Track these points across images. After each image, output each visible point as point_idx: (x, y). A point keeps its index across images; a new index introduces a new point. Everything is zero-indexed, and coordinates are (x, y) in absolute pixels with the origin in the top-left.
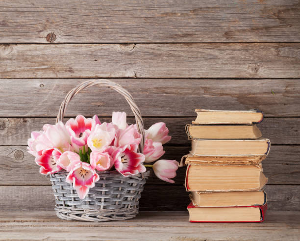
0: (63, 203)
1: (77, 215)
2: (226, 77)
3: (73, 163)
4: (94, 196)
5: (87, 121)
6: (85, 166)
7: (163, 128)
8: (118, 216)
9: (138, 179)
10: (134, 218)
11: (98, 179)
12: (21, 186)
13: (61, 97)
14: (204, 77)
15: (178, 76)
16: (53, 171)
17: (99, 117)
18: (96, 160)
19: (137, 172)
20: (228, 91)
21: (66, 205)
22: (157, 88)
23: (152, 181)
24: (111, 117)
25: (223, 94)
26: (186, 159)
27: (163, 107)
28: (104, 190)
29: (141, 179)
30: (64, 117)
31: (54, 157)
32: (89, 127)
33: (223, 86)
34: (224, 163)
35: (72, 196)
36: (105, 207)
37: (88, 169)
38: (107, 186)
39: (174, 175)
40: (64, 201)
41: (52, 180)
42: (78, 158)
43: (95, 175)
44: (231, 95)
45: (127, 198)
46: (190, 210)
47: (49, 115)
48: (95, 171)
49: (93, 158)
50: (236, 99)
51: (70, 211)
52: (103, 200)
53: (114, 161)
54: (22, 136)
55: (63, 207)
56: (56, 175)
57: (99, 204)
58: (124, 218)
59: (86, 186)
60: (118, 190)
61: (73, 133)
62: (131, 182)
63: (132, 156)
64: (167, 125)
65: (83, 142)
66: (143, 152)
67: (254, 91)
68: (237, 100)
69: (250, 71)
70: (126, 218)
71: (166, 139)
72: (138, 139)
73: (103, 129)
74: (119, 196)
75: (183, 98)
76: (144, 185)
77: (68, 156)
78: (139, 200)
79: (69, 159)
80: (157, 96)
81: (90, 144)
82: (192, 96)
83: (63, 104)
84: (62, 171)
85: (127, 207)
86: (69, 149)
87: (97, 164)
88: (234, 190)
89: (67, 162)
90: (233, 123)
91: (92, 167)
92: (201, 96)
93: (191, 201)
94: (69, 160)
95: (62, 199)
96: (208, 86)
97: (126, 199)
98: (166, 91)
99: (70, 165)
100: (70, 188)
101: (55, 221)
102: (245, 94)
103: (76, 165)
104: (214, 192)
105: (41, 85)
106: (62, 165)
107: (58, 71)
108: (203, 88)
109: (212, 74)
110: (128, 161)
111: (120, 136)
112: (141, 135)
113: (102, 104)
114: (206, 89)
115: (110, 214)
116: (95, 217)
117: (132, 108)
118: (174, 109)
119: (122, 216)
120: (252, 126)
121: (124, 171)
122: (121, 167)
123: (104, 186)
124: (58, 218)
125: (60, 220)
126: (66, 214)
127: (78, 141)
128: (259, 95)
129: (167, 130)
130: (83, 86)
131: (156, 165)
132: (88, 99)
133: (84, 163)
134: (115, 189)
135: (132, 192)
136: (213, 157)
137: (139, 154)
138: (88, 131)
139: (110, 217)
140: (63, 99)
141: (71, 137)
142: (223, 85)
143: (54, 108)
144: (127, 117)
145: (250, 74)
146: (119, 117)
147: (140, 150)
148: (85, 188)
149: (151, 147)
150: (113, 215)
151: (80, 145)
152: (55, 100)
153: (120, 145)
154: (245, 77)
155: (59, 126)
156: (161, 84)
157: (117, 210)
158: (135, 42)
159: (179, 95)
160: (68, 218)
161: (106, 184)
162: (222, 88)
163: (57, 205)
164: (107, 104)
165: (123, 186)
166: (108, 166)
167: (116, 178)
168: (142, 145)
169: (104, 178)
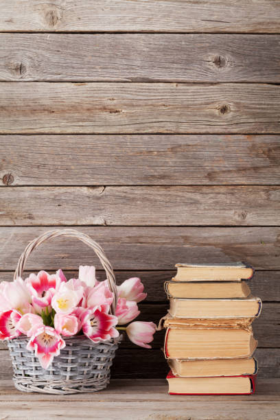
0: (22, 373)
1: (38, 387)
2: (208, 224)
3: (35, 326)
4: (59, 365)
5: (50, 278)
6: (49, 331)
7: (137, 284)
8: (86, 387)
9: (109, 344)
10: (104, 389)
11: (64, 345)
13: (21, 248)
14: (184, 224)
15: (154, 224)
16: (11, 337)
17: (63, 270)
18: (62, 323)
19: (108, 337)
20: (211, 241)
21: (25, 375)
22: (129, 237)
23: (125, 345)
24: (78, 271)
25: (205, 244)
26: (165, 322)
27: (137, 259)
28: (70, 358)
29: (112, 345)
30: (24, 271)
31: (13, 320)
32: (53, 285)
33: (206, 235)
34: (208, 327)
35: (34, 365)
36: (71, 378)
37: (52, 334)
38: (74, 353)
39: (150, 339)
40: (24, 371)
41: (10, 346)
42: (40, 321)
43: (60, 341)
44: (214, 245)
45: (97, 366)
46: (170, 380)
47: (5, 269)
48: (60, 336)
49: (57, 321)
50: (220, 249)
51: (31, 382)
52: (69, 370)
53: (83, 324)
55: (23, 377)
56: (14, 340)
57: (64, 374)
58: (93, 389)
59: (50, 353)
60: (86, 357)
61: (34, 291)
62: (101, 348)
63: (103, 318)
64: (142, 280)
65: (47, 303)
66: (115, 313)
67: (241, 241)
68: (222, 251)
69: (236, 217)
70: (95, 390)
71: (141, 297)
72: (110, 299)
73: (69, 288)
74: (87, 364)
75: (160, 248)
76: (116, 351)
77: (29, 319)
78: (111, 367)
80: (130, 246)
81: (55, 305)
82: (170, 246)
83: (22, 256)
84: (22, 336)
85: (97, 377)
86: (30, 310)
87: (63, 329)
88: (224, 357)
89: (27, 326)
90: (219, 280)
91: (56, 332)
92: (181, 246)
93: (170, 369)
94: (30, 324)
95: (21, 368)
96: (189, 234)
97: (95, 368)
98: (140, 241)
99: (31, 329)
100: (32, 356)
101: (14, 394)
102: (231, 244)
103: (38, 330)
104: (197, 360)
106: (22, 330)
107: (16, 218)
108: (183, 237)
109: (193, 222)
110: (98, 324)
111: (90, 294)
112: (113, 294)
113: (66, 255)
114: (186, 238)
115: (77, 385)
116: (60, 389)
118: (149, 262)
119: (90, 387)
120: (240, 284)
121: (94, 336)
122: (90, 331)
123: (70, 353)
124: (16, 389)
125: (19, 392)
126: (26, 386)
127: (41, 302)
128: (247, 246)
129: (142, 286)
130: (46, 237)
131: (130, 328)
132: (51, 250)
133: (47, 328)
134: (84, 356)
135: (102, 359)
136: (197, 320)
137: (111, 316)
138: (52, 289)
139: (77, 388)
140: (23, 250)
141: (33, 297)
142: (205, 233)
143: (10, 261)
144: (96, 270)
145: (237, 222)
147: (112, 312)
148: (48, 356)
149: (125, 307)
150: (81, 386)
151: (43, 305)
152: (13, 251)
153: (89, 306)
154: (230, 224)
155: (18, 282)
156: (134, 232)
157: (85, 381)
158: (105, 184)
159: (155, 246)
160: (28, 390)
161: (73, 351)
162: (205, 238)
163: (16, 375)
164: (72, 256)
165: (92, 353)
166: (76, 331)
167: (84, 344)
168: (114, 305)
169: (71, 344)
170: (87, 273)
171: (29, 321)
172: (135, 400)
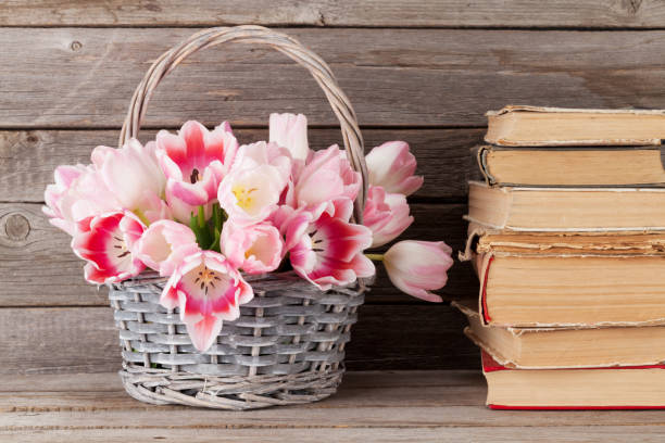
0: (144, 359)
1: (183, 391)
2: (555, 24)
3: (179, 253)
4: (233, 341)
5: (210, 139)
6: (213, 262)
7: (402, 156)
8: (293, 392)
9: (348, 292)
10: (332, 397)
11: (249, 296)
12: (22, 310)
13: (128, 76)
14: (498, 23)
15: (433, 22)
16: (121, 276)
17: (233, 128)
18: (245, 244)
19: (350, 277)
20: (560, 62)
21: (152, 365)
22: (377, 53)
23: (382, 295)
24: (267, 128)
25: (548, 69)
26: (481, 240)
27: (393, 101)
28: (259, 325)
29: (356, 294)
30: (143, 129)
31: (125, 237)
32: (217, 154)
33: (548, 48)
34: (583, 251)
35: (172, 341)
36: (260, 371)
37: (221, 269)
38: (268, 315)
39: (440, 281)
40: (149, 355)
41: (113, 298)
42: (190, 239)
43: (240, 285)
44: (567, 71)
45: (318, 344)
46: (490, 376)
47: (95, 124)
48: (239, 274)
49: (232, 238)
50: (582, 80)
51: (166, 382)
52: (255, 352)
53: (291, 246)
54: (24, 179)
55: (146, 368)
56: (126, 284)
57: (245, 363)
58: (309, 398)
59: (213, 314)
60: (296, 324)
61: (175, 171)
62: (330, 301)
63: (335, 233)
64: (413, 148)
65: (204, 195)
66: (363, 220)
67: (626, 61)
68: (584, 85)
69: (618, 9)
70: (314, 398)
71: (411, 185)
72: (352, 186)
73: (257, 158)
74: (297, 340)
75: (446, 78)
76: (359, 307)
77: (164, 233)
78: (347, 344)
79: (169, 241)
80: (379, 73)
81: (226, 199)
82: (469, 72)
83: (139, 91)
84: (147, 274)
85: (318, 368)
86: (162, 214)
87: (247, 256)
88: (614, 323)
89: (162, 249)
90: (608, 142)
91: (230, 263)
92: (493, 73)
94: (169, 246)
95: (142, 348)
96: (509, 47)
97: (315, 348)
98: (400, 61)
99: (170, 258)
100: (169, 320)
101: (126, 409)
102: (605, 69)
103: (188, 259)
104: (558, 330)
105: (75, 45)
106: (147, 260)
107: (119, 8)
108: (496, 52)
109: (519, 18)
110: (324, 245)
111: (301, 178)
112: (359, 175)
113: (234, 93)
114: (505, 56)
115: (273, 388)
116: (234, 397)
117: (334, 103)
118: (421, 108)
119: (302, 392)
120: (657, 153)
121: (316, 275)
122: (310, 262)
123: (260, 313)
124: (128, 397)
125: (137, 405)
126: (154, 389)
127: (190, 193)
128: (639, 72)
129: (413, 161)
130: (194, 45)
131: (392, 256)
132: (199, 80)
133: (210, 254)
134: (289, 321)
135: (331, 328)
136: (555, 235)
137: (354, 225)
138: (216, 164)
139: (273, 395)
140: (136, 82)
141: (170, 183)
142: (547, 44)
143: (105, 106)
144: (309, 127)
145: (618, 17)
146: (287, 129)
147: (356, 218)
148: (209, 320)
149: (383, 207)
150: (282, 391)
151: (194, 202)
152: (112, 82)
153: (303, 203)
154: (604, 23)
155: (132, 150)
156: (387, 40)
157: (291, 378)
159: (435, 72)
160: (159, 399)
161: (265, 309)
162: (546, 54)
163: (129, 364)
164: (247, 95)
165: (309, 313)
166: (277, 262)
167: (293, 291)
168: (360, 202)
169: (262, 293)
170: (289, 130)
171: (164, 239)
172: (418, 425)
